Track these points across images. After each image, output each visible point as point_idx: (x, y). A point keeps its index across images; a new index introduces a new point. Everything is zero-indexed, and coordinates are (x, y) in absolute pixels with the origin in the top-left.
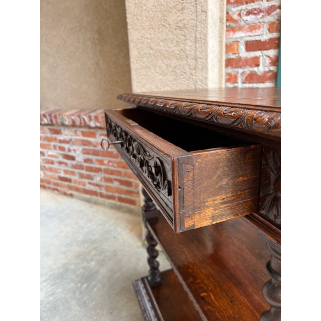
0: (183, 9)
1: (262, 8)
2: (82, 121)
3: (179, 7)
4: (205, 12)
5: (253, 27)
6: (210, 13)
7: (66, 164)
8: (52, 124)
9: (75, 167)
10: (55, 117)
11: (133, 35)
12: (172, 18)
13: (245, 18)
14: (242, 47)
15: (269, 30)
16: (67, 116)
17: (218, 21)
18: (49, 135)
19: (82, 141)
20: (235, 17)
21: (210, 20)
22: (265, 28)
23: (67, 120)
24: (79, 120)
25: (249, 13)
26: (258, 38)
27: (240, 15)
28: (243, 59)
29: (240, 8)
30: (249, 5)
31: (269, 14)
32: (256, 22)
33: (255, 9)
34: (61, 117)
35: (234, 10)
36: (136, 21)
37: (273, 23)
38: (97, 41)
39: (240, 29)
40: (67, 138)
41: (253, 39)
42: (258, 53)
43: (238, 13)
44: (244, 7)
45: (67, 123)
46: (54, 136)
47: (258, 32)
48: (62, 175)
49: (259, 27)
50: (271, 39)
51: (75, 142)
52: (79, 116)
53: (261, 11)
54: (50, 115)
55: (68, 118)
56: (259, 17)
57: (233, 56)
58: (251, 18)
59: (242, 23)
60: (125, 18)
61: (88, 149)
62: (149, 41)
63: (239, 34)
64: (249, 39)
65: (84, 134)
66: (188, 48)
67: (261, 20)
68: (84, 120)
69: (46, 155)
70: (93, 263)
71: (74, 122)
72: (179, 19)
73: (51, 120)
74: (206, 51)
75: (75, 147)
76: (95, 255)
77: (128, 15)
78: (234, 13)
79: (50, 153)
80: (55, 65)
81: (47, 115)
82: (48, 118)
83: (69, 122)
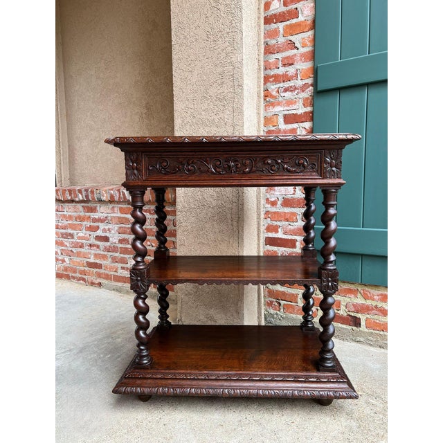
0: (223, 83)
1: (297, 86)
2: (122, 196)
3: (219, 82)
4: (241, 86)
5: (290, 103)
6: (245, 88)
7: (98, 247)
8: (87, 201)
9: (108, 249)
10: (92, 192)
11: (178, 106)
12: (213, 91)
13: (283, 94)
14: (281, 120)
15: (304, 105)
16: (106, 191)
17: (256, 95)
18: (82, 214)
19: (119, 218)
20: (274, 93)
21: (246, 93)
22: (300, 103)
23: (105, 195)
24: (118, 194)
25: (286, 90)
26: (294, 112)
27: (278, 91)
28: (282, 130)
29: (278, 86)
30: (286, 83)
31: (303, 91)
32: (293, 97)
33: (291, 87)
34: (98, 191)
35: (272, 87)
36: (181, 93)
37: (307, 99)
38: (144, 116)
39: (279, 104)
40: (103, 216)
41: (290, 112)
42: (295, 126)
43: (276, 90)
44: (281, 85)
45: (104, 198)
46: (88, 214)
47: (295, 107)
48: (92, 260)
49: (296, 102)
50: (305, 113)
51: (111, 220)
52: (119, 190)
53: (296, 88)
54: (87, 190)
55: (106, 193)
56: (294, 93)
57: (274, 128)
58: (288, 95)
59: (280, 99)
60: (172, 90)
61: (125, 228)
62: (192, 110)
63: (277, 109)
64: (287, 113)
65: (122, 211)
66: (226, 117)
67: (296, 96)
68: (124, 194)
69: (76, 237)
70: (119, 340)
71: (112, 196)
72: (219, 92)
73: (87, 196)
74: (243, 119)
75: (110, 226)
76: (123, 334)
77: (174, 88)
78: (273, 90)
79: (81, 235)
80: (98, 139)
81: (83, 190)
82: (84, 193)
83: (107, 197)
